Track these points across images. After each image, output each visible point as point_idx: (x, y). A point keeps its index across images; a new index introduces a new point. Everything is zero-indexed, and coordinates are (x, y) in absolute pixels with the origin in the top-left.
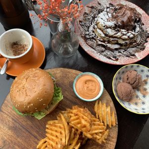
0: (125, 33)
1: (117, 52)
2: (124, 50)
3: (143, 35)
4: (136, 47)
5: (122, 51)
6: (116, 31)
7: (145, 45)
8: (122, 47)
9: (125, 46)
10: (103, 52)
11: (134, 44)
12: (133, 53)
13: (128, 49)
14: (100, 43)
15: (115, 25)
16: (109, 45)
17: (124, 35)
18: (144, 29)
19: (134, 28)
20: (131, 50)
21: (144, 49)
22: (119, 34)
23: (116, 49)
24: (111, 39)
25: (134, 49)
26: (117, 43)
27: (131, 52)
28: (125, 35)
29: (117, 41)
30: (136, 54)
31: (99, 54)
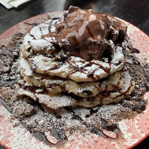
0: (80, 65)
1: (70, 116)
2: (88, 112)
3: (138, 73)
4: (121, 102)
5: (83, 113)
6: (57, 60)
7: (145, 97)
8: (82, 104)
9: (88, 99)
10: (28, 116)
11: (114, 95)
12: (113, 121)
13: (102, 109)
14: (22, 92)
15: (55, 44)
16: (43, 98)
17: (77, 69)
18: (142, 61)
19: (107, 54)
20: (107, 112)
21: (143, 108)
22: (64, 69)
23: (68, 109)
24: (47, 82)
25: (115, 109)
26: (65, 93)
27: (107, 116)
28: (82, 70)
29: (63, 87)
30: (122, 125)
31: (16, 121)
